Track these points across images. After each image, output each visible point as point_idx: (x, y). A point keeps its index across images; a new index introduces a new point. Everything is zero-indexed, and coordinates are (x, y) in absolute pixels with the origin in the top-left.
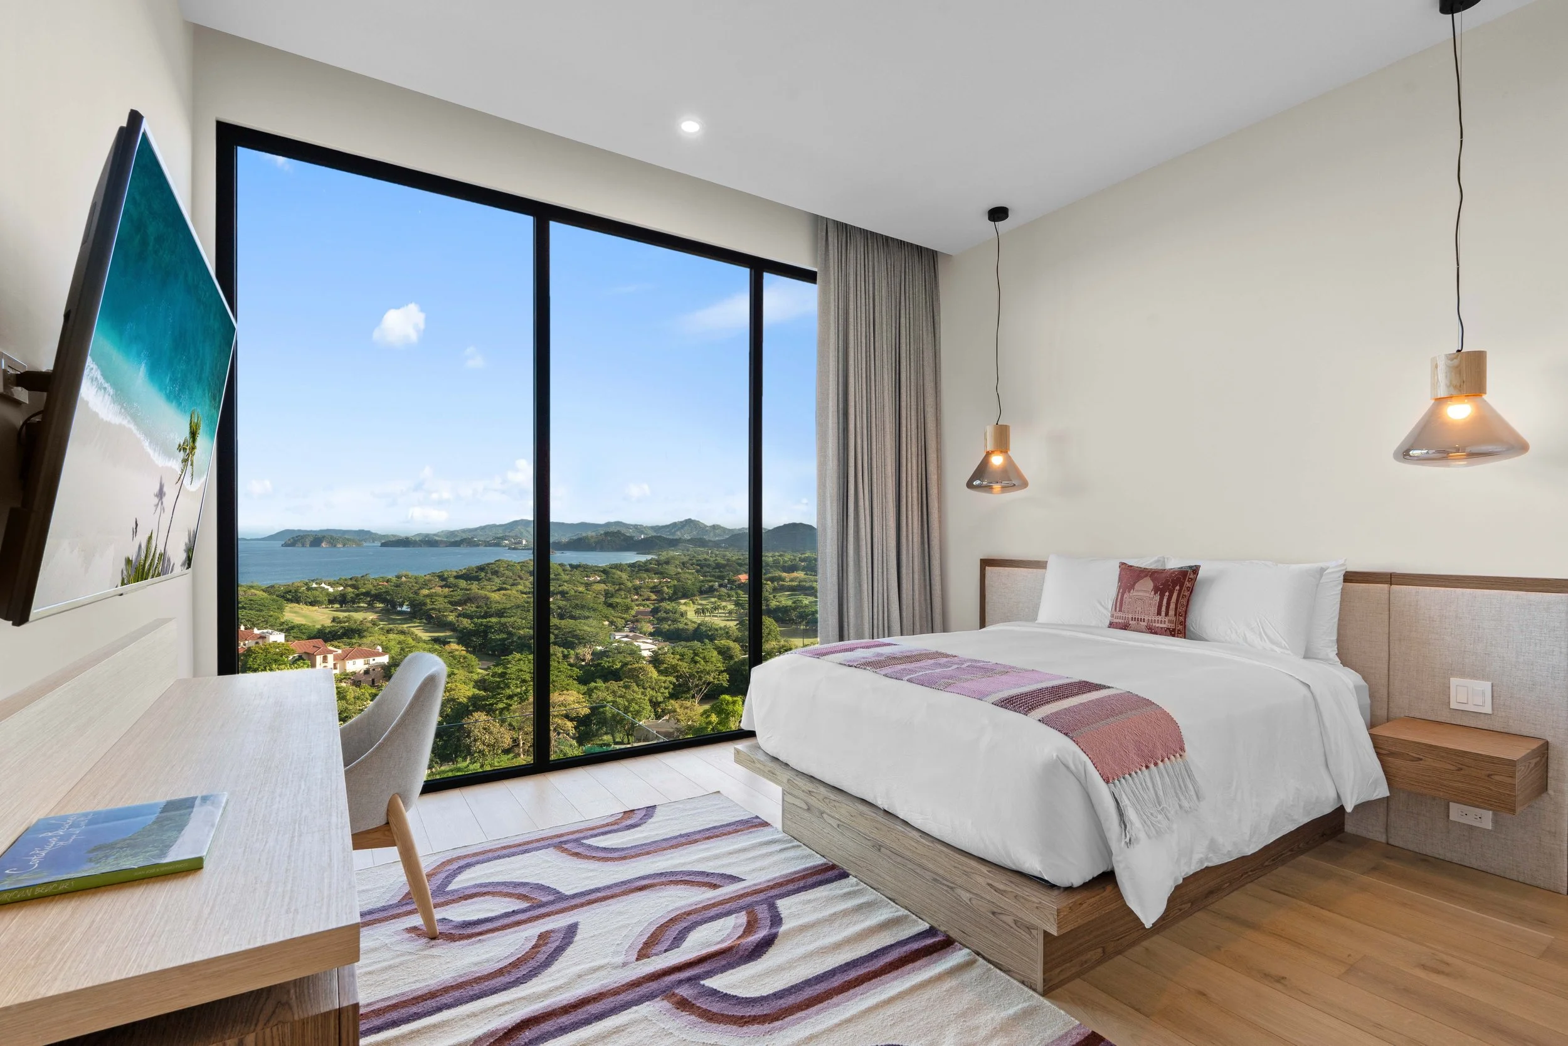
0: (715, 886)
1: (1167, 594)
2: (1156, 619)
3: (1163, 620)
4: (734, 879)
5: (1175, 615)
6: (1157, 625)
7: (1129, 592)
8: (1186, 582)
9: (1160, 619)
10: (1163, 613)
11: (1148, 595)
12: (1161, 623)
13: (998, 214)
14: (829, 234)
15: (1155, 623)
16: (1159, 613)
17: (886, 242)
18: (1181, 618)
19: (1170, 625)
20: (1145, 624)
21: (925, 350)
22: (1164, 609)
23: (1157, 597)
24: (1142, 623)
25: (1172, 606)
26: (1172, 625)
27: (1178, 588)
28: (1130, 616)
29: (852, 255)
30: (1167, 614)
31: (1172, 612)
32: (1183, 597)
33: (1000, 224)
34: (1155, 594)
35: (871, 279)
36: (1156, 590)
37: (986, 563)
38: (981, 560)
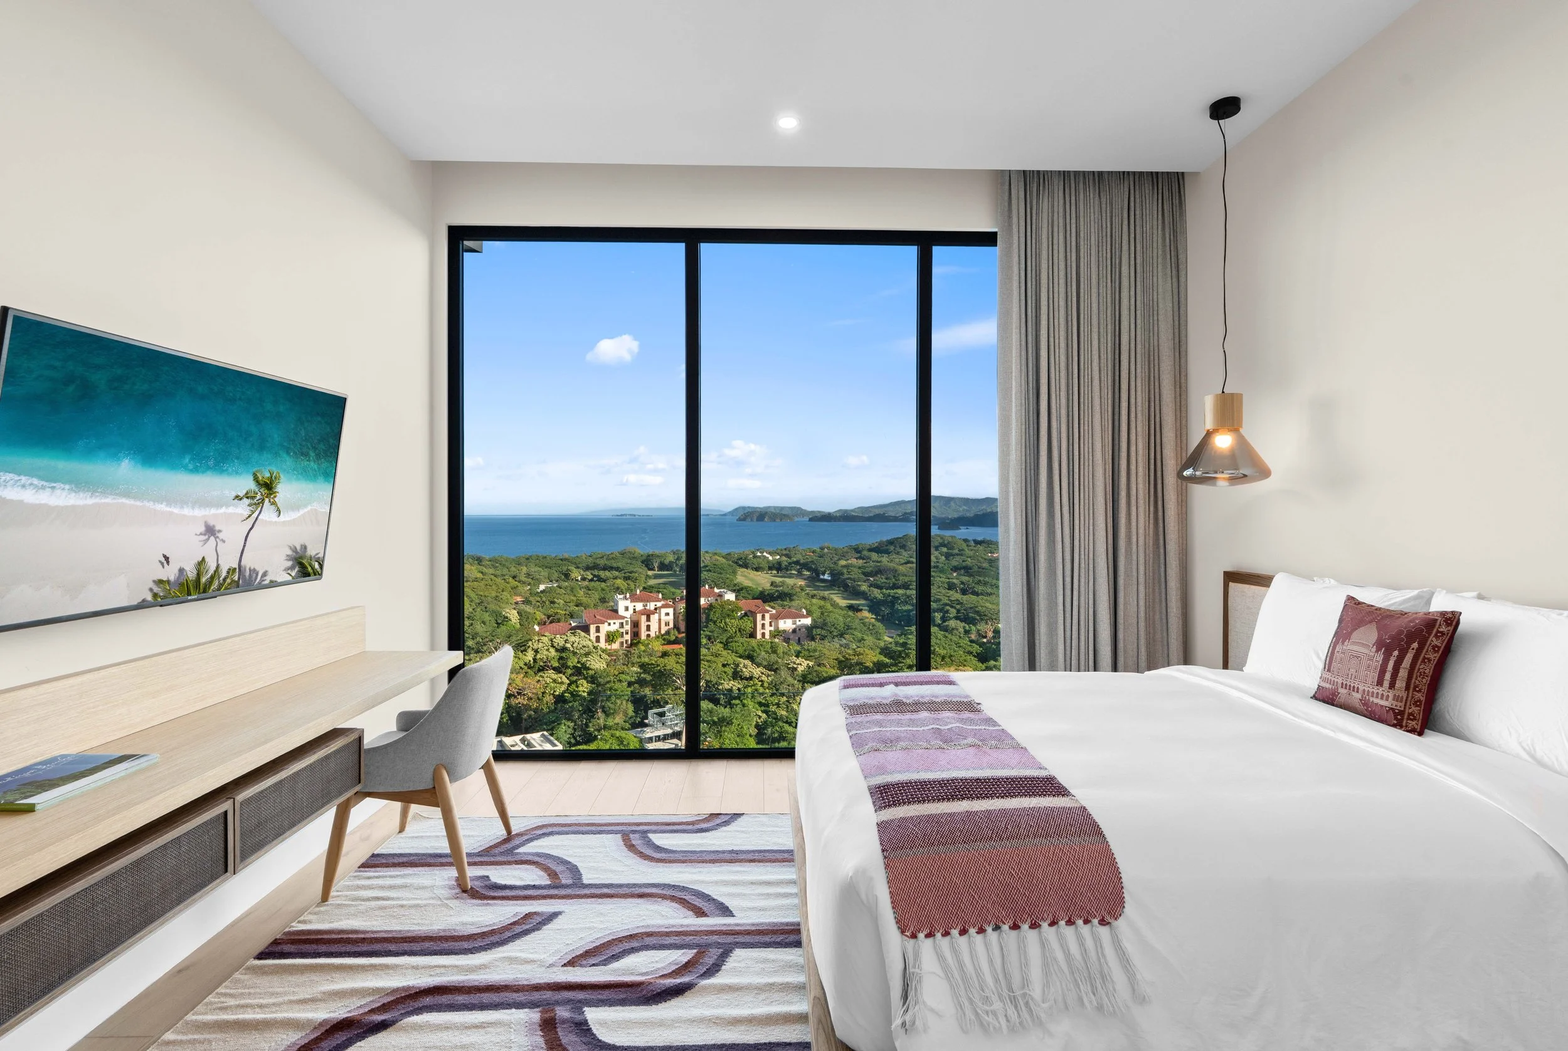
0: (700, 913)
1: (1396, 653)
2: (1375, 691)
3: (1385, 694)
4: (725, 911)
5: (1407, 688)
6: (1376, 701)
7: (1343, 644)
8: (1432, 637)
9: (1380, 692)
10: (1386, 684)
11: (1366, 651)
12: (1382, 698)
13: (1225, 108)
14: (1012, 186)
15: (1373, 696)
16: (1380, 683)
17: (1099, 179)
18: (1419, 695)
19: (1395, 703)
20: (1359, 696)
22: (1388, 676)
23: (1380, 657)
24: (1355, 694)
25: (1403, 673)
26: (1399, 704)
27: (1415, 645)
28: (1340, 681)
29: (1045, 205)
30: (1392, 686)
31: (1400, 684)
32: (1423, 661)
33: (1227, 123)
34: (1377, 651)
35: (1074, 226)
36: (1380, 644)
37: (1231, 577)
38: (1224, 572)
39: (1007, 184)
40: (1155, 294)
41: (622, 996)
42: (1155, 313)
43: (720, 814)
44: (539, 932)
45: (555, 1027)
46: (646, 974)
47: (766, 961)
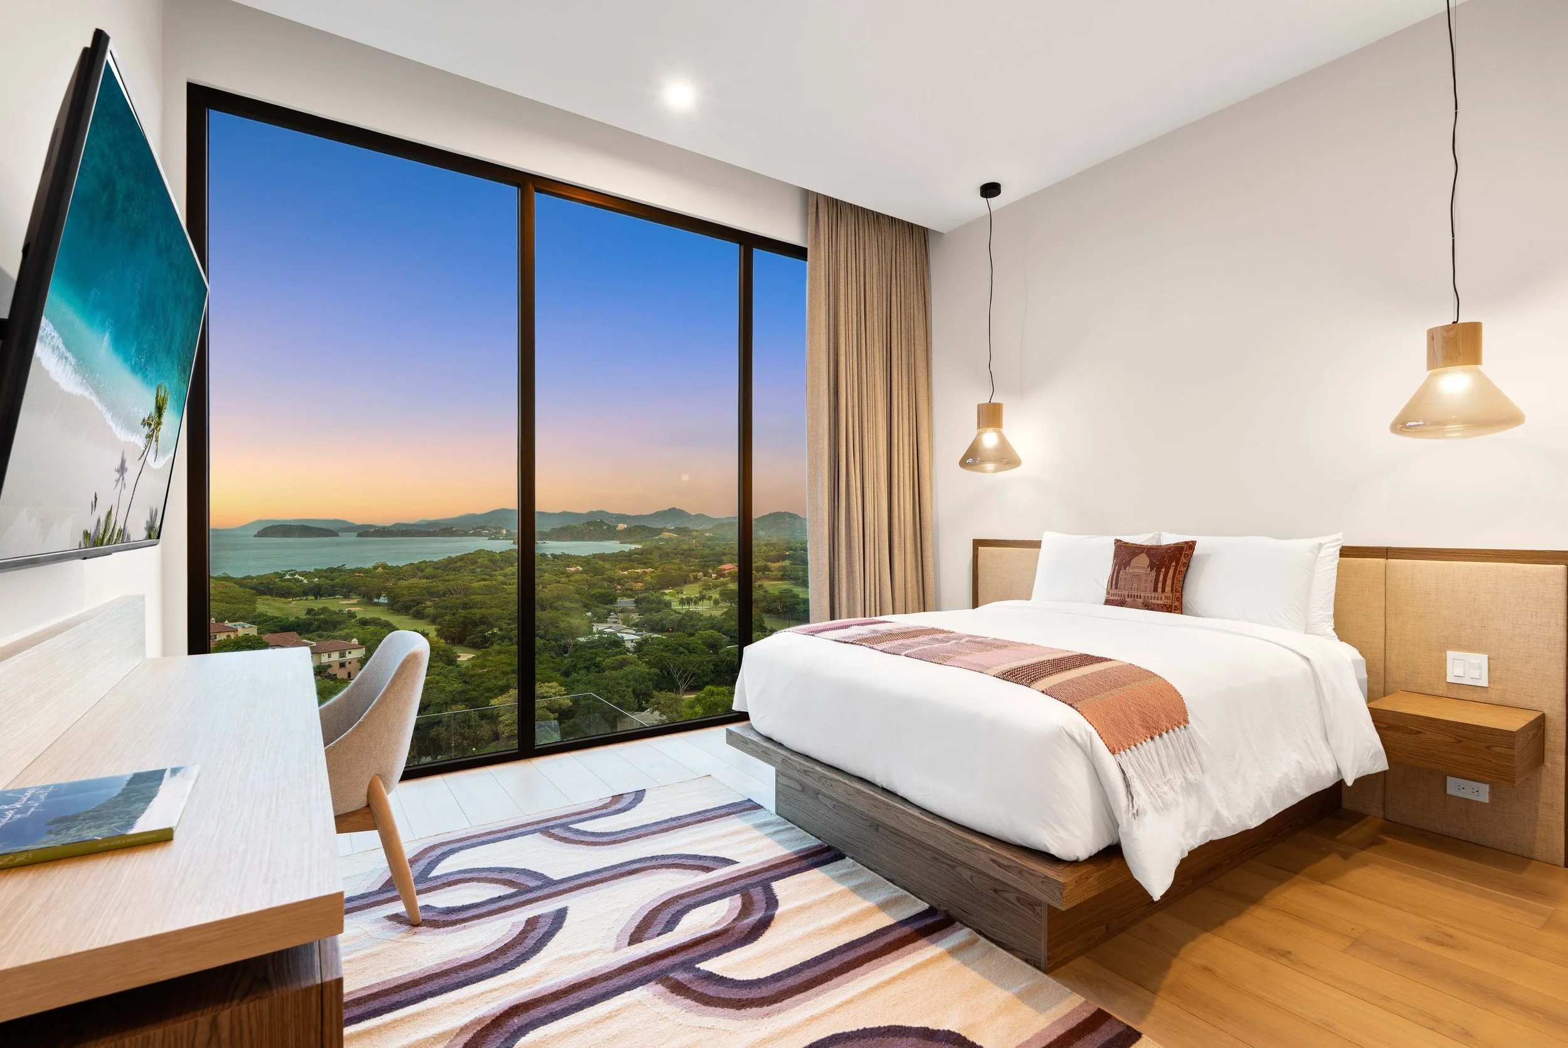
0: (708, 869)
1: (1163, 570)
2: (1153, 596)
3: (1160, 596)
4: (728, 862)
5: (1172, 591)
6: (1154, 601)
7: (1125, 569)
8: (1183, 558)
9: (1156, 596)
10: (1160, 590)
11: (1144, 571)
12: (1158, 600)
13: (990, 190)
14: (820, 210)
15: (1151, 599)
16: (1155, 590)
17: (876, 219)
18: (1178, 594)
19: (1166, 601)
20: (1141, 601)
21: (916, 328)
22: (1160, 585)
23: (1154, 574)
24: (1138, 600)
25: (1169, 582)
26: (1169, 601)
27: (1174, 564)
28: (1126, 593)
29: (842, 232)
30: (1163, 591)
31: (1168, 589)
32: (1179, 574)
33: (993, 201)
34: (1151, 570)
35: (862, 256)
36: (1152, 566)
37: (978, 543)
38: (974, 540)
39: (815, 206)
40: (912, 322)
41: (720, 945)
42: (912, 338)
43: (623, 794)
44: (561, 931)
45: (688, 988)
46: (717, 924)
47: (805, 883)
